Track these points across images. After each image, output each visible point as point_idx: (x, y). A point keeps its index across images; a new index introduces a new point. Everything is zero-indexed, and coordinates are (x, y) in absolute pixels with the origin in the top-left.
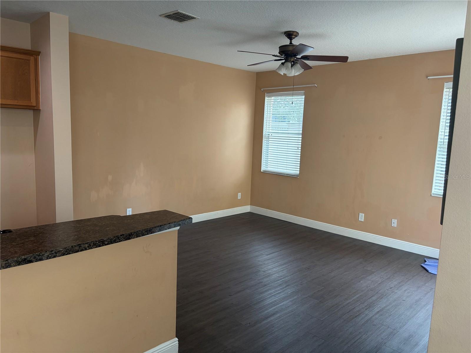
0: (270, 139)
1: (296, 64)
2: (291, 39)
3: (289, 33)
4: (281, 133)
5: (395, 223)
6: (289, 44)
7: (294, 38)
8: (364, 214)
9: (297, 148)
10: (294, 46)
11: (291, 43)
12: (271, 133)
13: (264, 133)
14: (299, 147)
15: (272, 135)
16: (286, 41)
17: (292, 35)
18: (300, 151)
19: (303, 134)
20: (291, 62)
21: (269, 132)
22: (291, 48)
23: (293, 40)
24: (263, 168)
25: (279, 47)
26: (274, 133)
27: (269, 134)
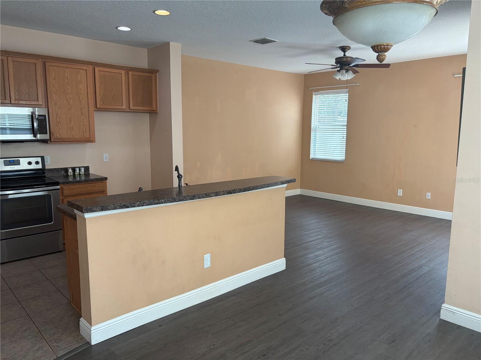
0: (317, 131)
1: (349, 71)
2: (344, 52)
3: (344, 47)
4: (327, 125)
5: (429, 195)
6: (343, 56)
7: (347, 51)
8: (402, 190)
9: (342, 138)
10: (347, 57)
11: (344, 55)
12: (318, 125)
13: (312, 126)
14: (345, 137)
15: (319, 127)
16: (341, 54)
17: (346, 49)
18: (345, 140)
19: (348, 126)
20: (345, 70)
21: (316, 125)
22: (345, 59)
23: (346, 53)
24: (312, 156)
25: (336, 59)
26: (321, 125)
27: (317, 126)
